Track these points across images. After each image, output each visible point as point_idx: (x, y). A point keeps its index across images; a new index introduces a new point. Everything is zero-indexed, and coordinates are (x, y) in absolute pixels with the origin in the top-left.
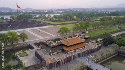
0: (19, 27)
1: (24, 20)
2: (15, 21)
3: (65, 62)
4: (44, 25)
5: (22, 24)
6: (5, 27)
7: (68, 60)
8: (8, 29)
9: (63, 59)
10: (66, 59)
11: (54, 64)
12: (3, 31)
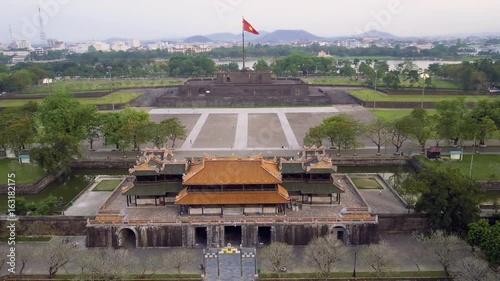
0: (229, 100)
1: (260, 77)
2: (228, 78)
3: (155, 241)
4: (323, 100)
5: (246, 91)
6: (189, 95)
7: (170, 239)
8: (193, 103)
9: (144, 228)
10: (158, 232)
11: (106, 235)
12: (179, 107)
